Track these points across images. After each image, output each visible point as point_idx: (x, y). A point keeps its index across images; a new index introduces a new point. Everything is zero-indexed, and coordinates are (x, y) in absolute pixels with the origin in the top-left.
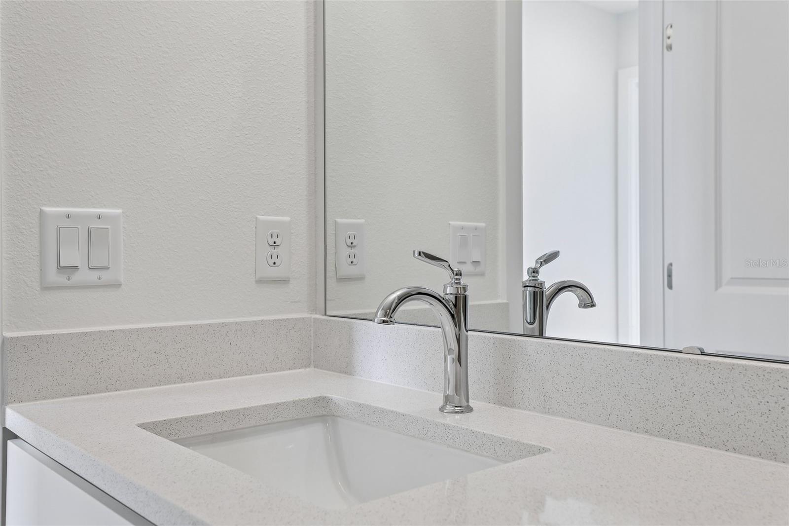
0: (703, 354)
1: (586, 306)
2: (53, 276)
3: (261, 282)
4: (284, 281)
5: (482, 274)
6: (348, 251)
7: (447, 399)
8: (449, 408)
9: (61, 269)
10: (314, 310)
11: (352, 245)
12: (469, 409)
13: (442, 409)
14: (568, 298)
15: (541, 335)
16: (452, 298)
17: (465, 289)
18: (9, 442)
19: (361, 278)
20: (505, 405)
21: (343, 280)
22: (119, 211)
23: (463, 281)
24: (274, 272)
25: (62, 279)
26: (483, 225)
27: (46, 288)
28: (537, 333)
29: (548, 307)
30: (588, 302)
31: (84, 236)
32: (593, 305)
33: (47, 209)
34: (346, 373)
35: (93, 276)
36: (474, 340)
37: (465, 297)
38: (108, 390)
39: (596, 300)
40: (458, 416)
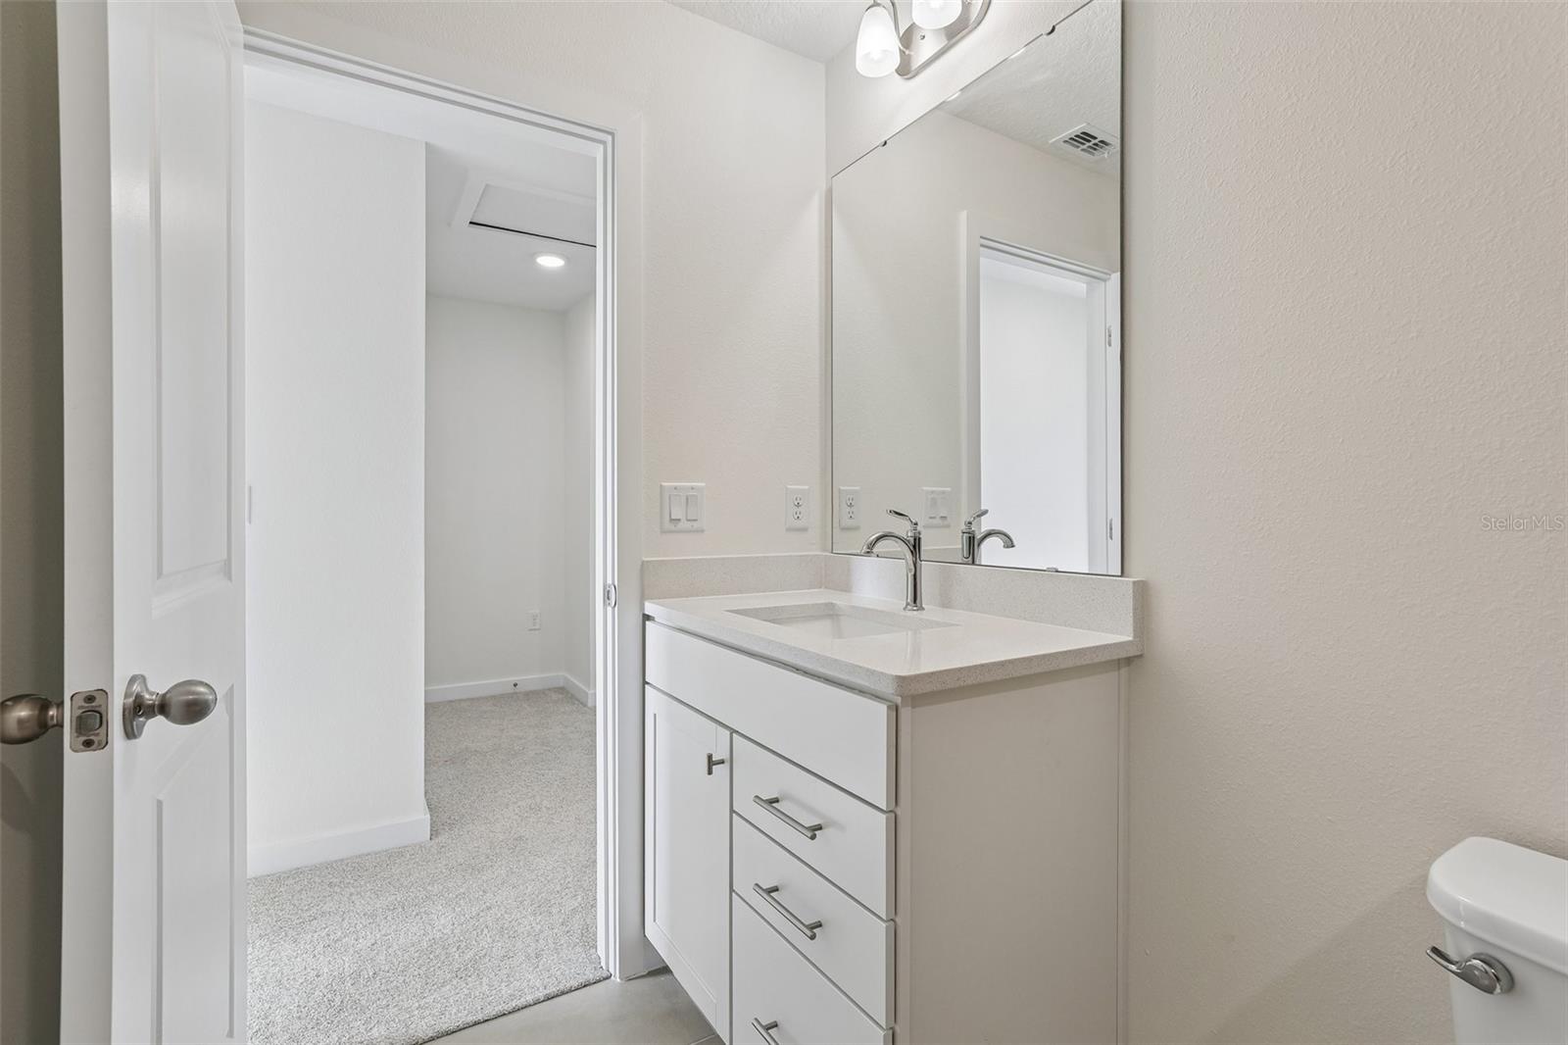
0: (1057, 571)
1: (1008, 547)
2: (668, 525)
3: (789, 530)
4: (804, 530)
5: (948, 526)
6: (848, 509)
7: (908, 604)
8: (909, 607)
9: (671, 520)
10: (825, 550)
11: (851, 505)
12: (923, 609)
13: (904, 609)
14: (994, 542)
15: (973, 563)
16: (912, 540)
17: (919, 533)
18: (647, 623)
19: (857, 528)
20: (947, 607)
21: (845, 529)
22: (703, 484)
23: (919, 528)
24: (799, 524)
25: (672, 528)
26: (949, 489)
27: (663, 532)
28: (971, 562)
29: (979, 545)
30: (1009, 543)
31: (684, 500)
32: (1013, 546)
33: (664, 484)
34: (846, 591)
35: (688, 525)
36: (926, 568)
37: (919, 539)
38: (697, 596)
39: (1015, 543)
40: (915, 613)
